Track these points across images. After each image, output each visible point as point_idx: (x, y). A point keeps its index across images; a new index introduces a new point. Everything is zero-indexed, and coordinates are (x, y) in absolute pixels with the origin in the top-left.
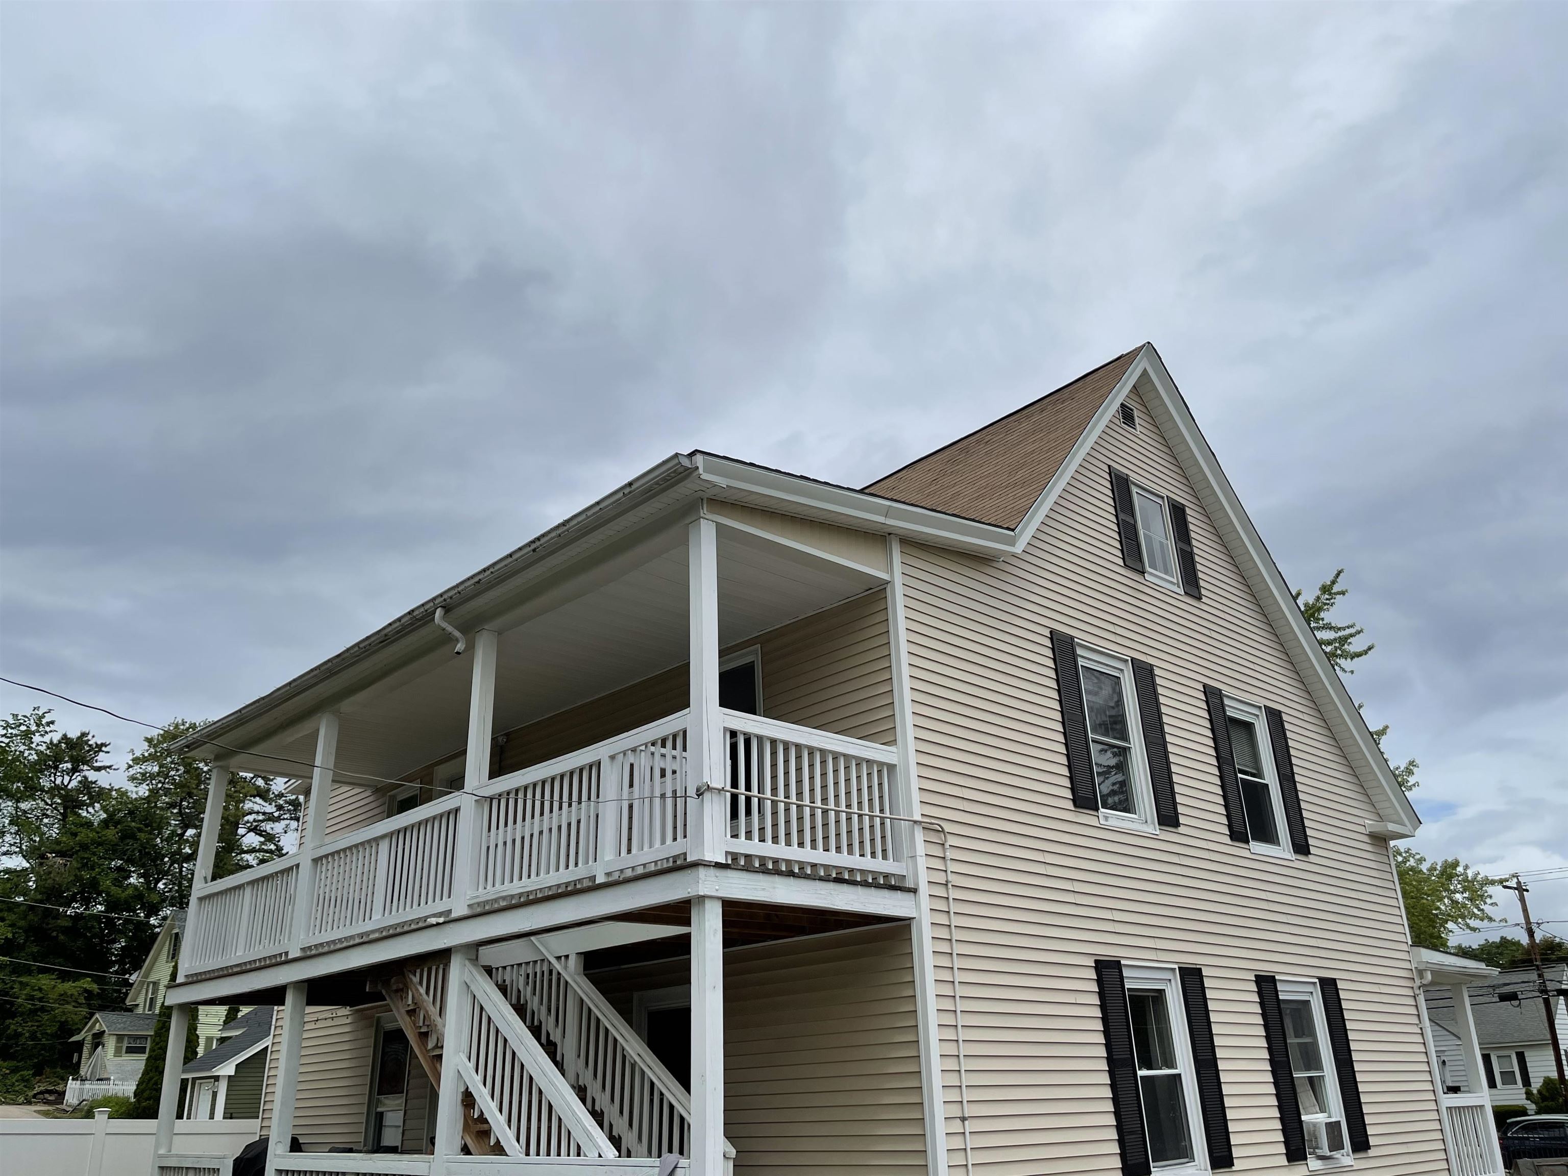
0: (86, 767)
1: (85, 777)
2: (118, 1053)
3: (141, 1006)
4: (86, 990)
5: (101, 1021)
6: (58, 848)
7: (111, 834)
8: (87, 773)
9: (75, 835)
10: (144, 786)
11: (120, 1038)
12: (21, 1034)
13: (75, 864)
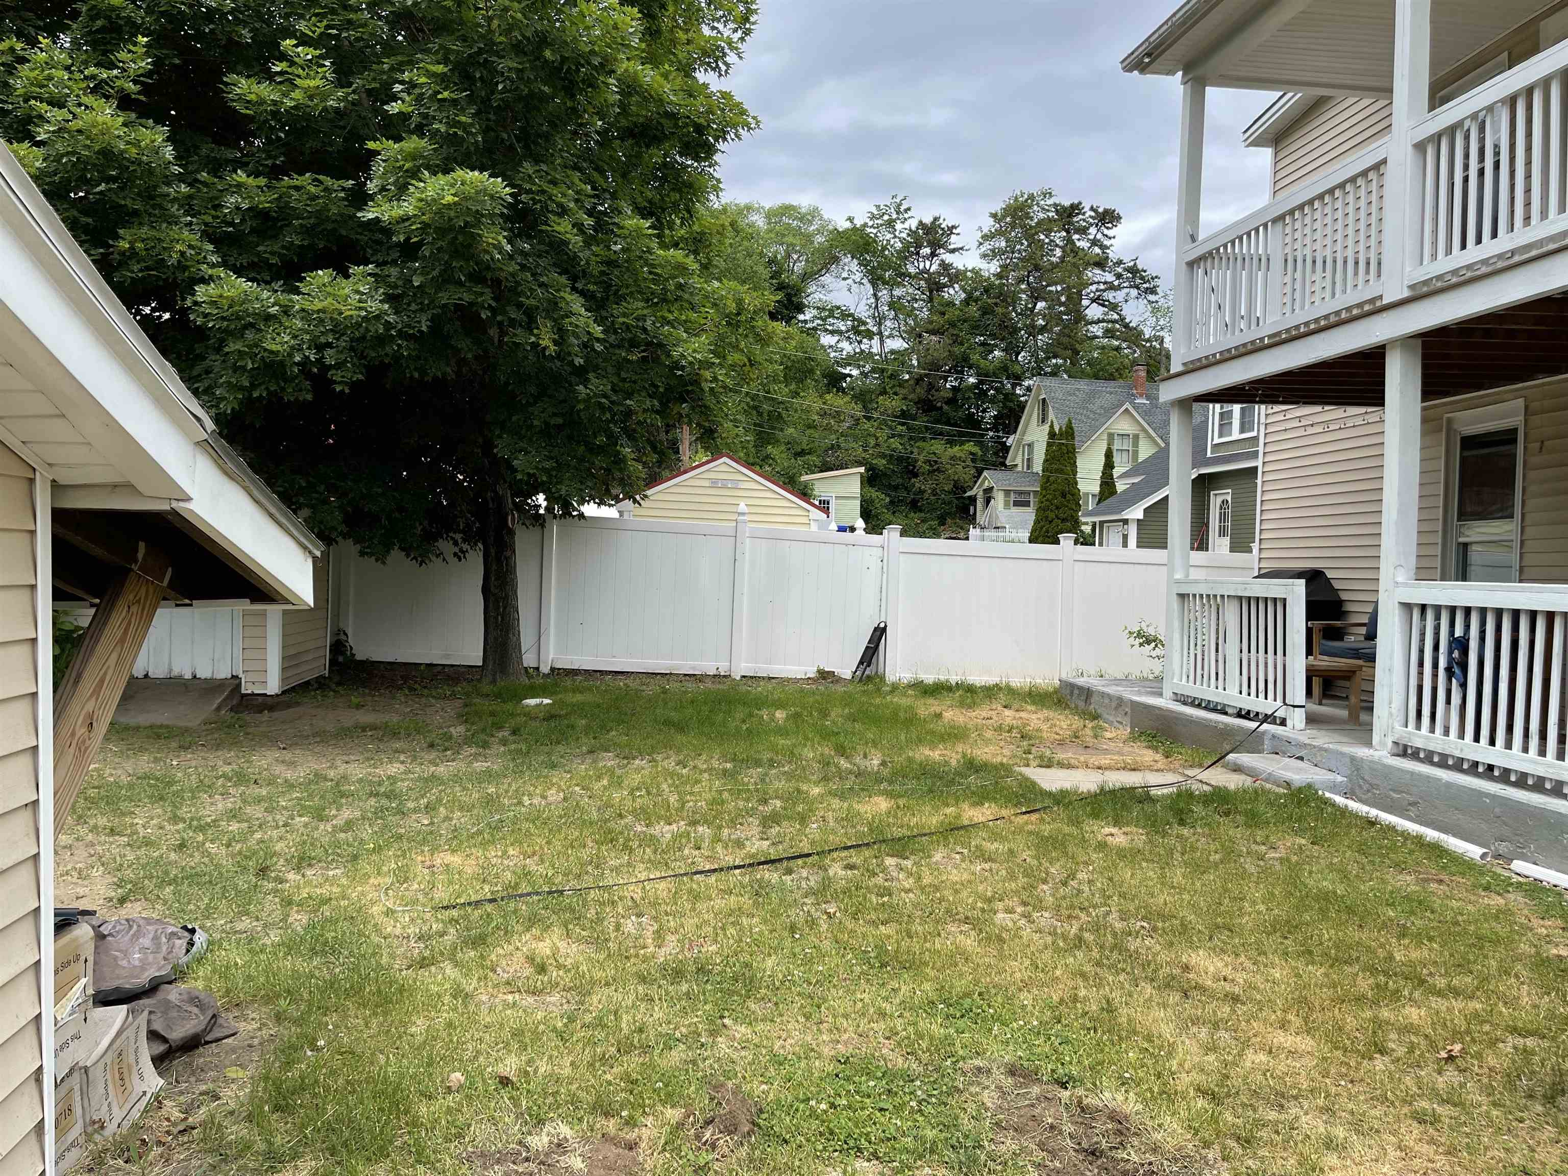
0: (942, 251)
1: (942, 261)
2: (1007, 505)
3: (1020, 465)
4: (972, 453)
5: (989, 478)
6: (931, 327)
7: (973, 310)
8: (943, 257)
9: (943, 314)
10: (995, 261)
11: (1007, 493)
12: (925, 491)
13: (948, 341)
